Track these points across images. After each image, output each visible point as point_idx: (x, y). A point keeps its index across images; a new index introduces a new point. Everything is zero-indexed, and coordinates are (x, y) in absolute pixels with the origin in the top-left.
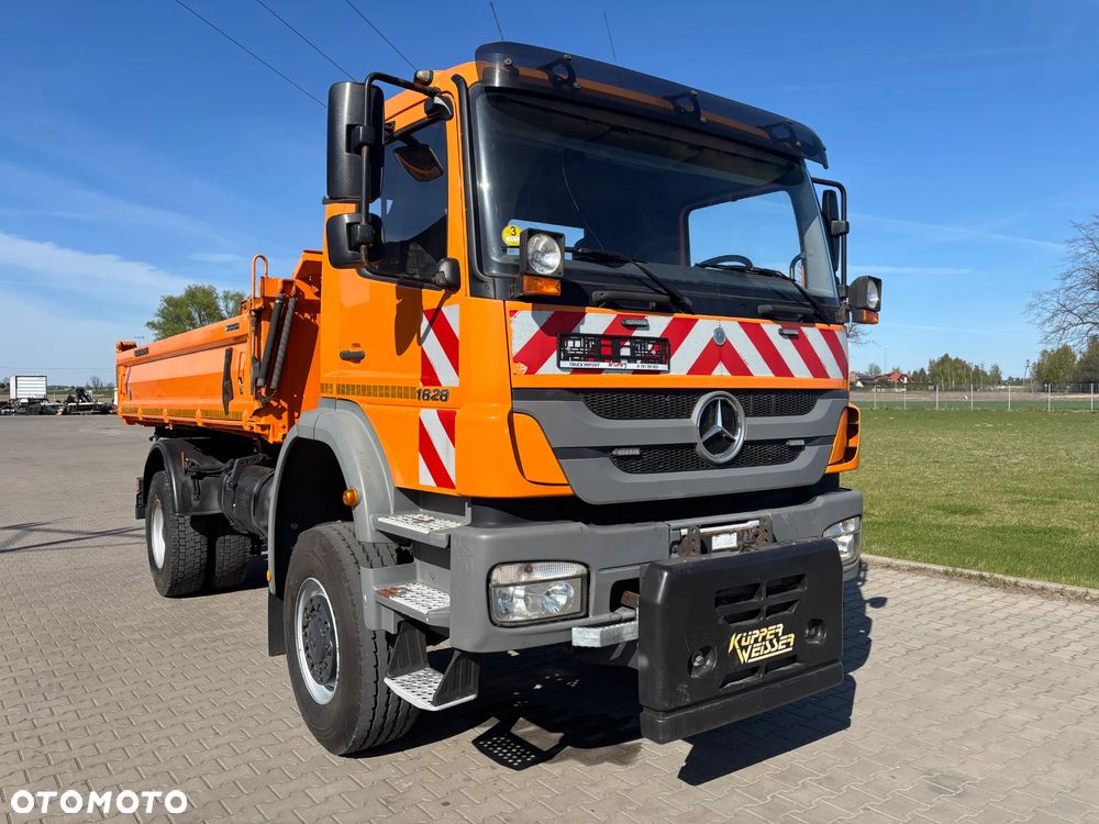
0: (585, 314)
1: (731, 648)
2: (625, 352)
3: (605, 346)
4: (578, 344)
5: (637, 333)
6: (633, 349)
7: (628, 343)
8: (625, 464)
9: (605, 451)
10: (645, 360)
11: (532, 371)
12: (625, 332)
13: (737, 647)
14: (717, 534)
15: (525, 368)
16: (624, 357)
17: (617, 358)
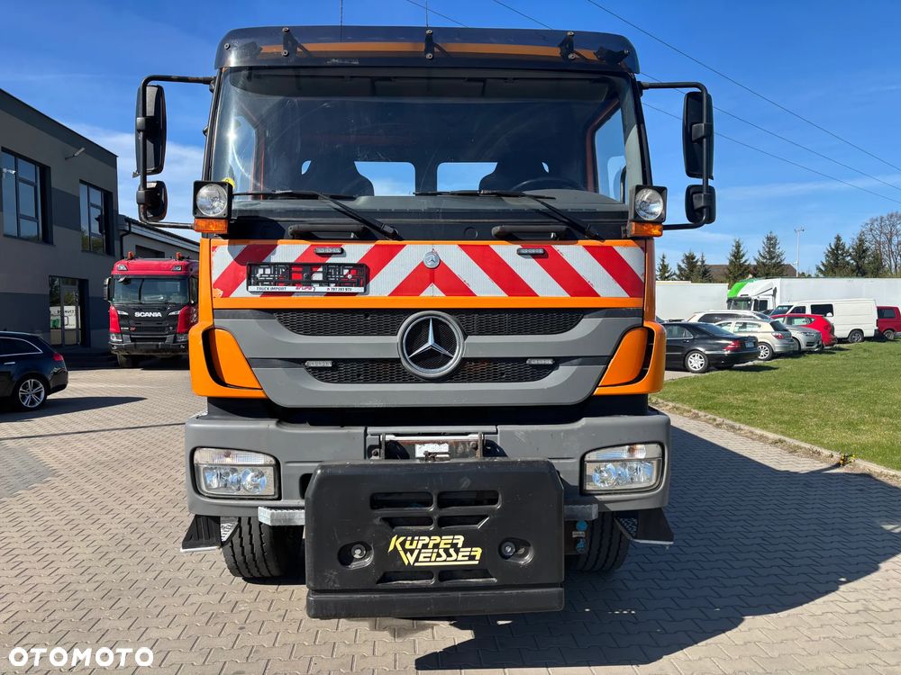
0: (276, 246)
1: (391, 548)
2: (318, 277)
3: (296, 273)
4: (268, 271)
5: (331, 260)
6: (326, 274)
7: (321, 269)
8: (319, 374)
9: (300, 362)
10: (339, 284)
11: (226, 294)
12: (319, 260)
13: (399, 548)
14: (423, 443)
15: (221, 293)
16: (316, 282)
17: (309, 283)
